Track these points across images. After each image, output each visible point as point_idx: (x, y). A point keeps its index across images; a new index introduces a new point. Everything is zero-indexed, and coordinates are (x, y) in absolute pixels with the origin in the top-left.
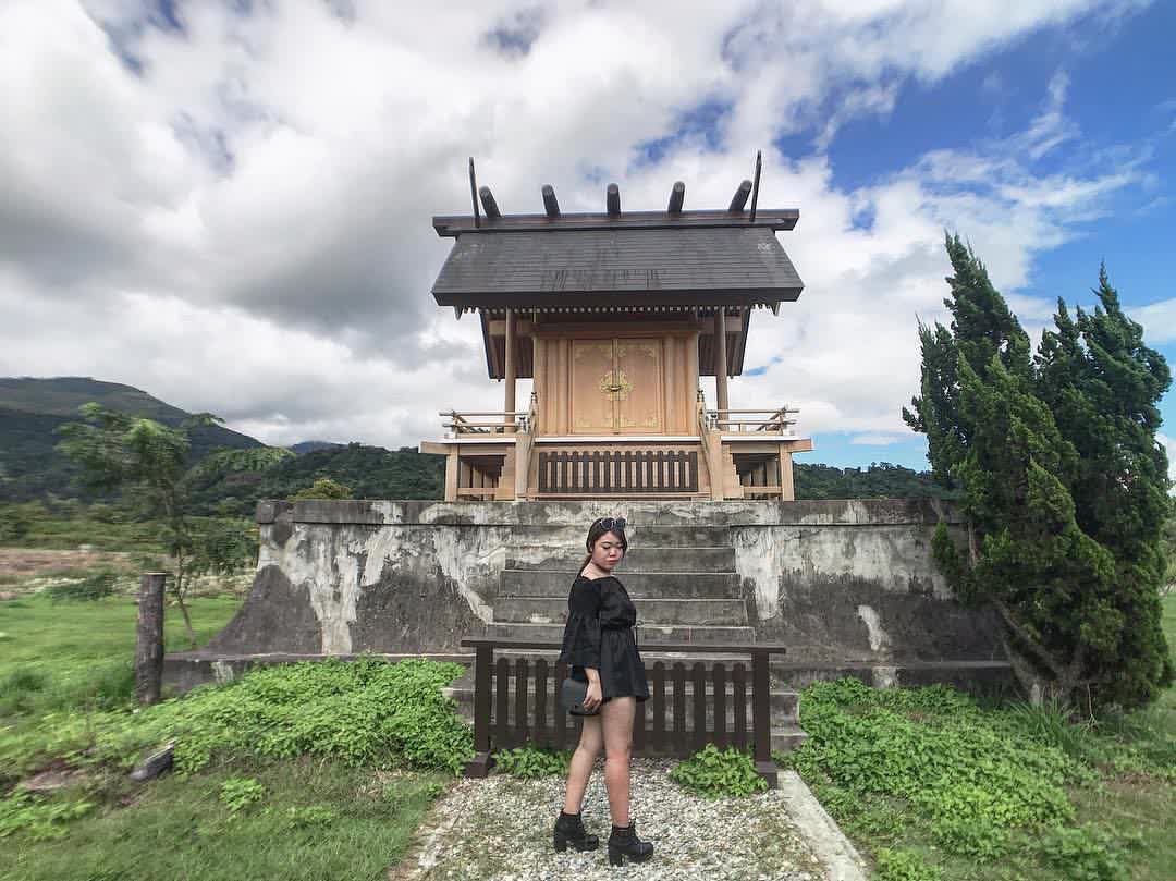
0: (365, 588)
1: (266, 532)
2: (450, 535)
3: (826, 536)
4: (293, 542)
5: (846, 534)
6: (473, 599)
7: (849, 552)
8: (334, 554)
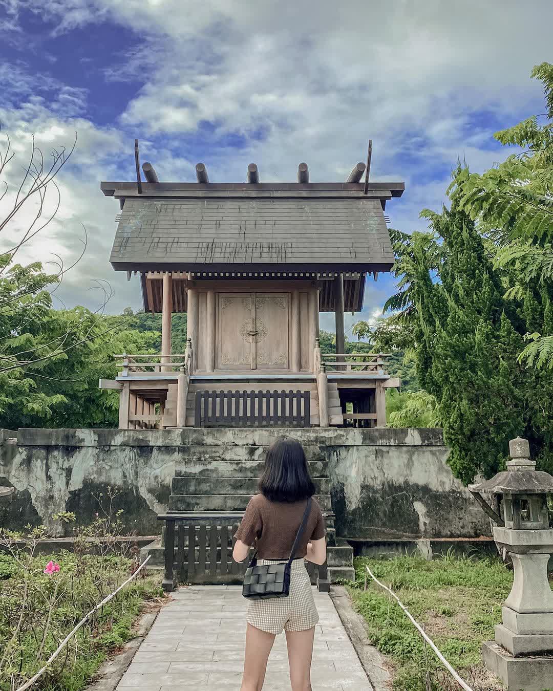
0: (70, 492)
3: (394, 453)
4: (17, 460)
5: (408, 452)
6: (150, 499)
7: (409, 465)
8: (48, 468)
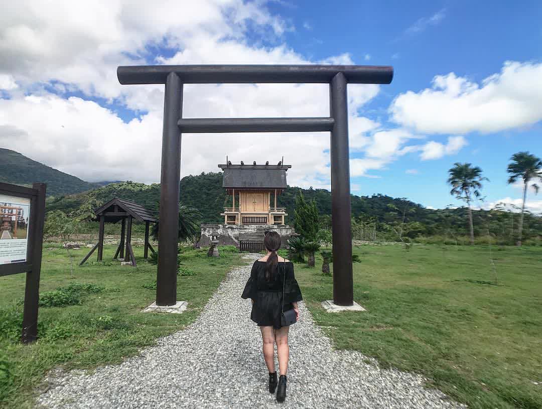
1: (202, 229)
2: (230, 229)
3: (284, 230)
4: (207, 231)
6: (234, 238)
7: (287, 232)
